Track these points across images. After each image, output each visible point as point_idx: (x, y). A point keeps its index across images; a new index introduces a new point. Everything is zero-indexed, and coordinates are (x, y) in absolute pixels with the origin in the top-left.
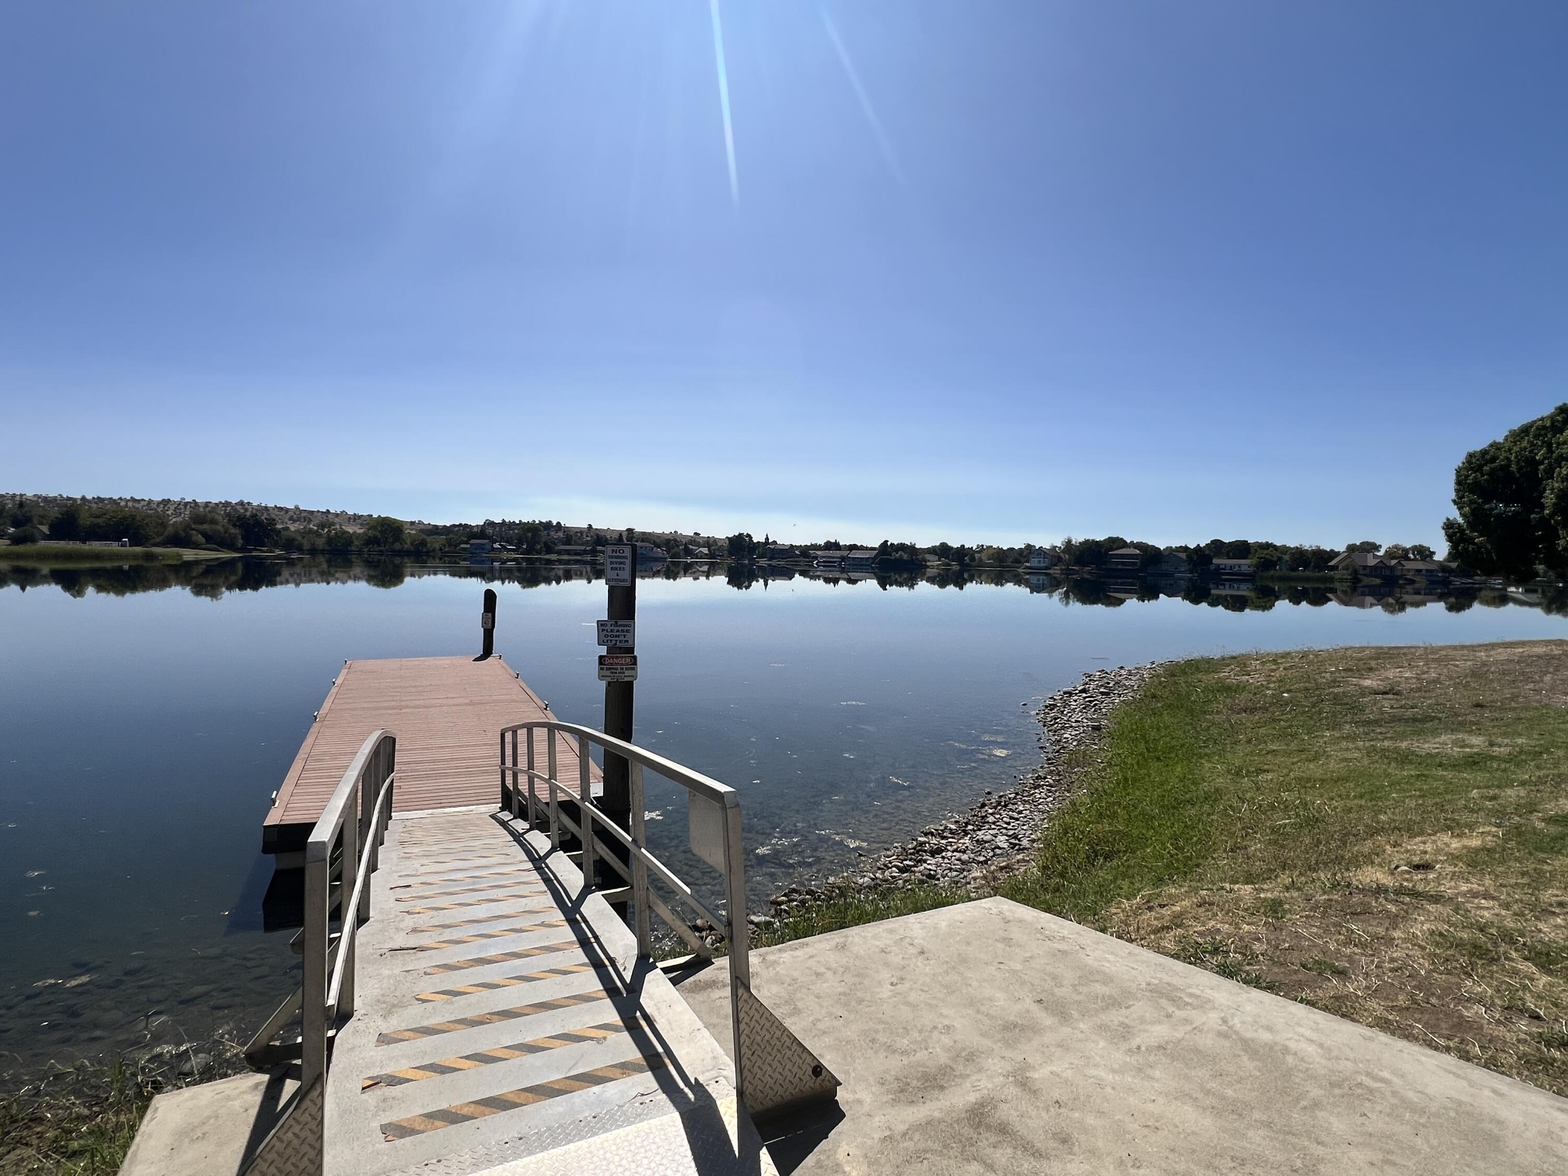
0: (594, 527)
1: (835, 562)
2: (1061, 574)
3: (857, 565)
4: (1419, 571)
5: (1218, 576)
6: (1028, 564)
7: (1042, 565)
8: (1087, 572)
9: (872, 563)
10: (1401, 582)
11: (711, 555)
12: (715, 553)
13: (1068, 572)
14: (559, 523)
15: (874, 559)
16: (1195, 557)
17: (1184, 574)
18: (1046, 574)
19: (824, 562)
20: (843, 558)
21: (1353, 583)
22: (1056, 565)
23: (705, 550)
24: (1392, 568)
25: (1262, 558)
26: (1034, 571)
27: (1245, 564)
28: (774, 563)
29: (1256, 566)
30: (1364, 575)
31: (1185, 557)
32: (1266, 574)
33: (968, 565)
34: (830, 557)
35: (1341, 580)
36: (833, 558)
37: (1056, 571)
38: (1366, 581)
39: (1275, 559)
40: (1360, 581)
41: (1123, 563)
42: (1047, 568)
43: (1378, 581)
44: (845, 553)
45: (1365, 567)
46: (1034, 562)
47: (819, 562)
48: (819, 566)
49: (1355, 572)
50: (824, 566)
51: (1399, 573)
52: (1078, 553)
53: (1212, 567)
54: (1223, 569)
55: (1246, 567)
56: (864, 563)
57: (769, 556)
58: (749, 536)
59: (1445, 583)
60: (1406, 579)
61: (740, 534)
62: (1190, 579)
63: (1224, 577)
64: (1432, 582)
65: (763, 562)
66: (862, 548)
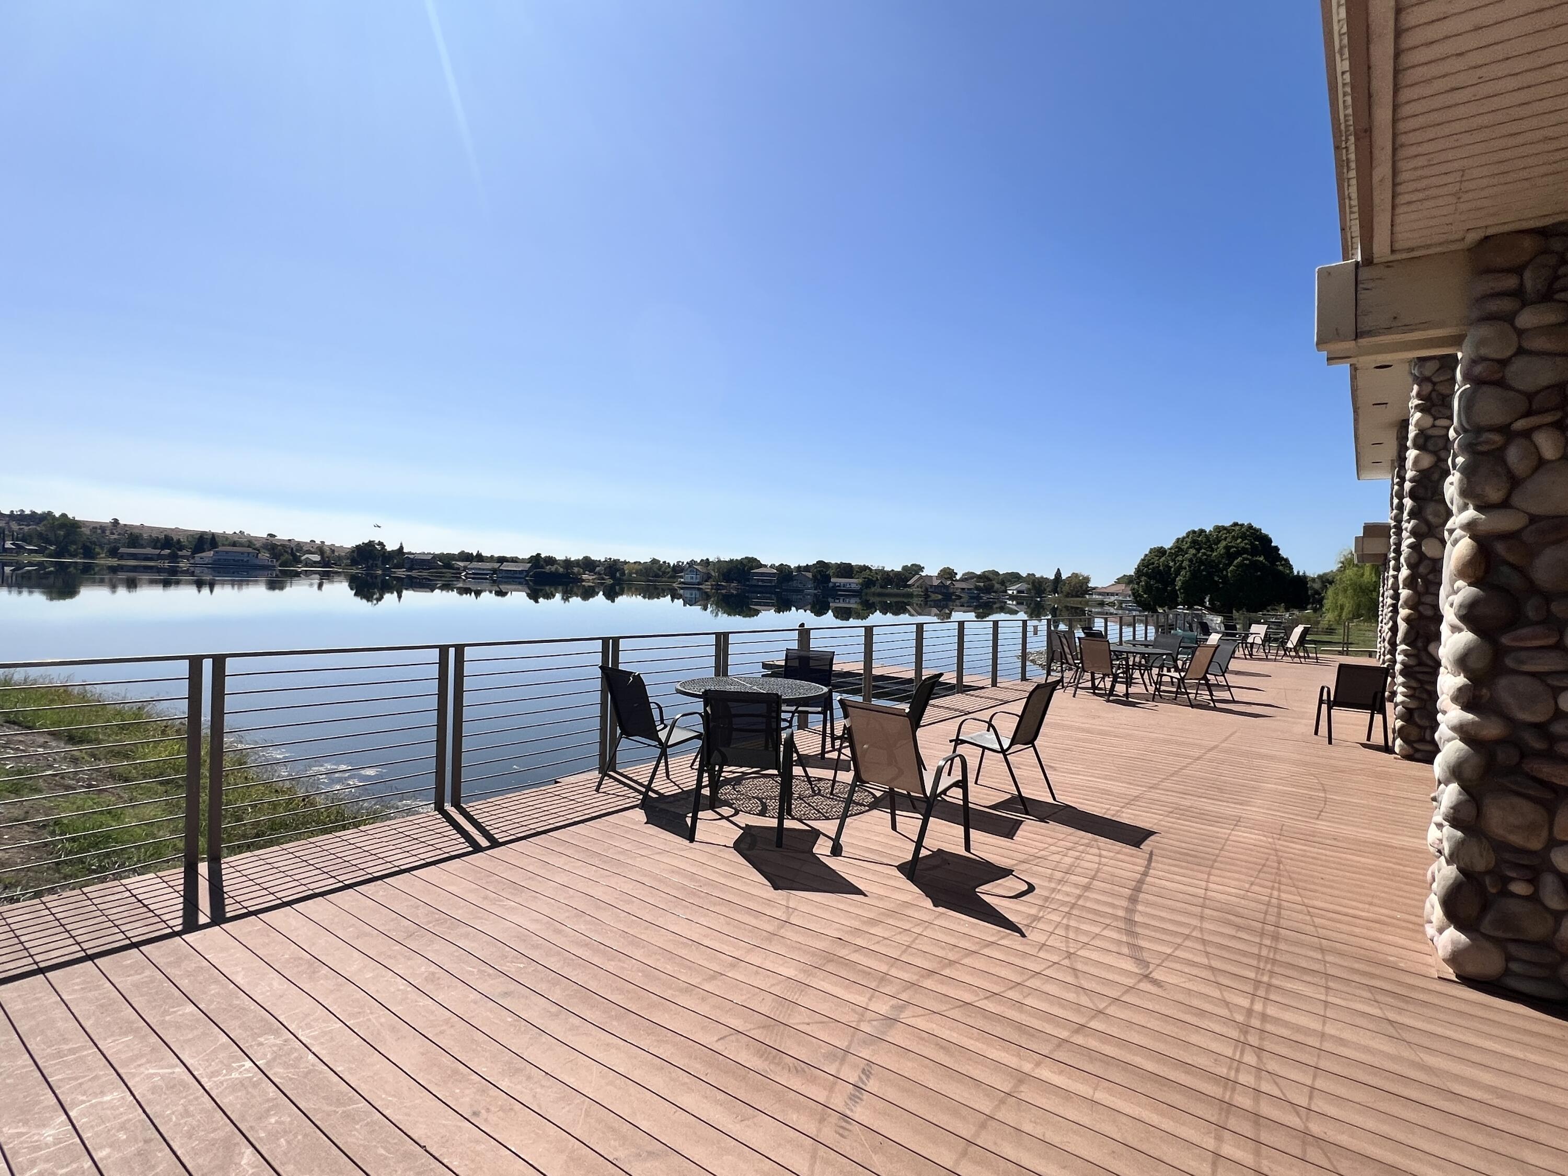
0: (122, 522)
1: (487, 574)
2: (712, 589)
3: (511, 578)
4: (963, 589)
5: (835, 593)
6: (682, 580)
7: (694, 581)
8: (733, 588)
9: (527, 576)
10: (954, 597)
11: (325, 562)
12: (329, 561)
13: (718, 587)
15: (527, 572)
16: (819, 577)
17: (810, 591)
18: (699, 589)
19: (473, 574)
20: (495, 571)
21: (926, 598)
22: (706, 581)
23: (316, 558)
24: (948, 587)
25: (865, 578)
26: (687, 586)
27: (854, 583)
28: (414, 573)
29: (862, 584)
30: (931, 592)
31: (811, 577)
32: (868, 591)
33: (620, 579)
34: (480, 569)
35: (918, 596)
36: (484, 570)
37: (707, 587)
38: (934, 597)
39: (875, 579)
40: (929, 596)
41: (762, 581)
42: (699, 584)
43: (940, 597)
44: (496, 565)
45: (931, 586)
46: (687, 578)
47: (467, 574)
48: (467, 578)
49: (927, 589)
50: (473, 578)
51: (951, 591)
52: (725, 570)
53: (831, 585)
54: (838, 586)
55: (855, 586)
56: (518, 575)
57: (407, 566)
58: (380, 544)
59: (978, 598)
60: (956, 596)
61: (370, 542)
62: (815, 594)
63: (840, 593)
64: (971, 598)
65: (401, 573)
66: (514, 560)
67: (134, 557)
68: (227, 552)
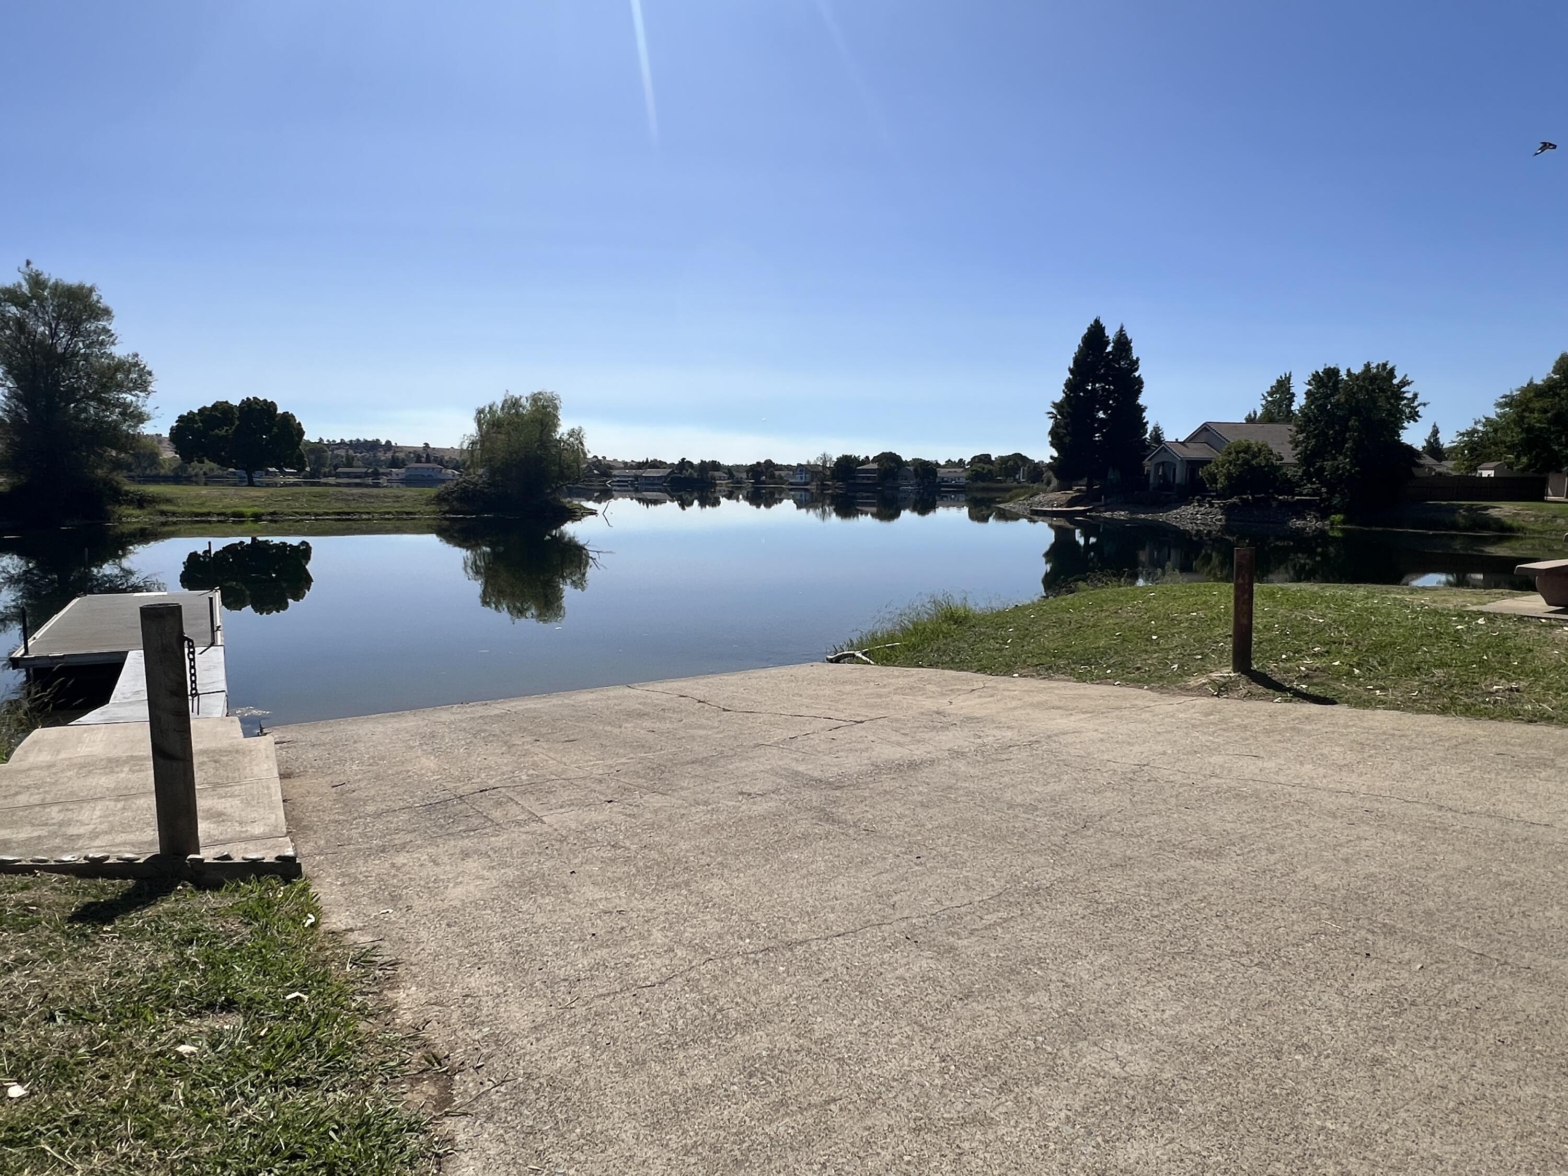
1: (628, 482)
2: (817, 489)
3: (650, 484)
5: (939, 488)
7: (803, 481)
8: (838, 487)
9: (664, 482)
13: (823, 487)
14: (388, 442)
15: (665, 478)
16: (921, 471)
17: (913, 487)
19: (618, 481)
20: (636, 477)
22: (812, 481)
25: (974, 470)
26: (796, 487)
27: (963, 476)
29: (970, 478)
31: (913, 471)
32: (973, 485)
34: (625, 476)
36: (628, 477)
37: (812, 487)
41: (867, 478)
44: (640, 472)
46: (797, 479)
47: (613, 481)
48: (612, 486)
50: (618, 486)
52: (834, 468)
53: (937, 480)
54: (945, 482)
56: (656, 482)
63: (943, 489)
67: (348, 475)
68: (416, 468)
